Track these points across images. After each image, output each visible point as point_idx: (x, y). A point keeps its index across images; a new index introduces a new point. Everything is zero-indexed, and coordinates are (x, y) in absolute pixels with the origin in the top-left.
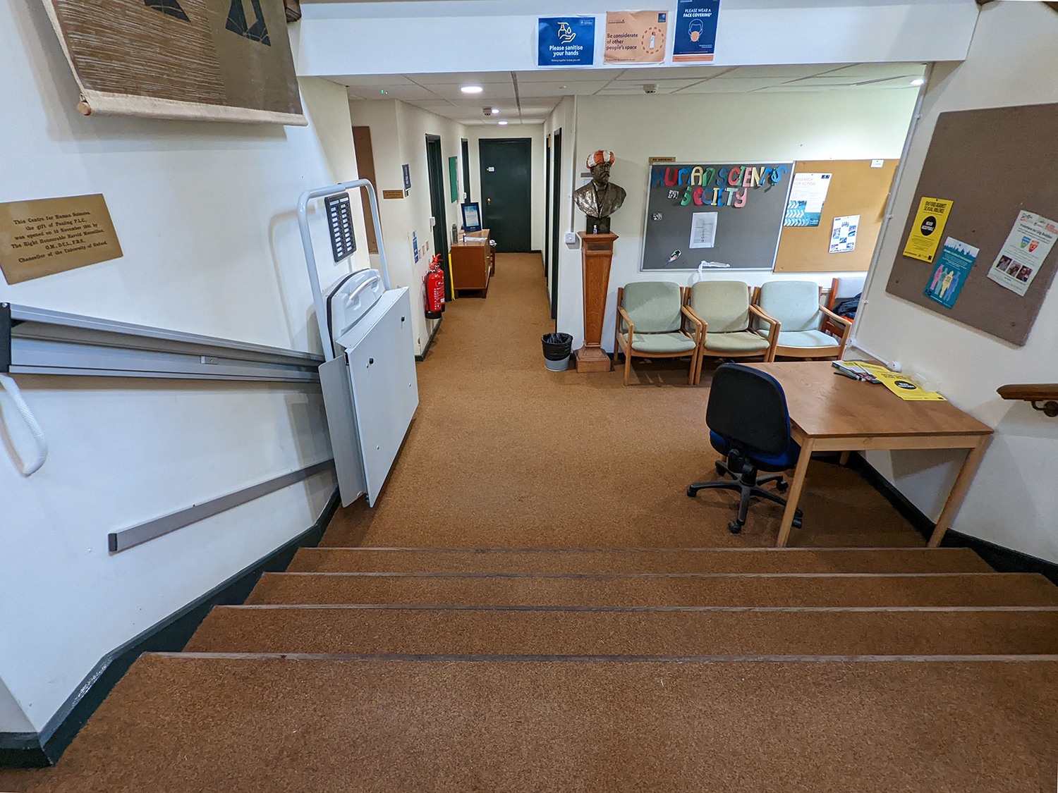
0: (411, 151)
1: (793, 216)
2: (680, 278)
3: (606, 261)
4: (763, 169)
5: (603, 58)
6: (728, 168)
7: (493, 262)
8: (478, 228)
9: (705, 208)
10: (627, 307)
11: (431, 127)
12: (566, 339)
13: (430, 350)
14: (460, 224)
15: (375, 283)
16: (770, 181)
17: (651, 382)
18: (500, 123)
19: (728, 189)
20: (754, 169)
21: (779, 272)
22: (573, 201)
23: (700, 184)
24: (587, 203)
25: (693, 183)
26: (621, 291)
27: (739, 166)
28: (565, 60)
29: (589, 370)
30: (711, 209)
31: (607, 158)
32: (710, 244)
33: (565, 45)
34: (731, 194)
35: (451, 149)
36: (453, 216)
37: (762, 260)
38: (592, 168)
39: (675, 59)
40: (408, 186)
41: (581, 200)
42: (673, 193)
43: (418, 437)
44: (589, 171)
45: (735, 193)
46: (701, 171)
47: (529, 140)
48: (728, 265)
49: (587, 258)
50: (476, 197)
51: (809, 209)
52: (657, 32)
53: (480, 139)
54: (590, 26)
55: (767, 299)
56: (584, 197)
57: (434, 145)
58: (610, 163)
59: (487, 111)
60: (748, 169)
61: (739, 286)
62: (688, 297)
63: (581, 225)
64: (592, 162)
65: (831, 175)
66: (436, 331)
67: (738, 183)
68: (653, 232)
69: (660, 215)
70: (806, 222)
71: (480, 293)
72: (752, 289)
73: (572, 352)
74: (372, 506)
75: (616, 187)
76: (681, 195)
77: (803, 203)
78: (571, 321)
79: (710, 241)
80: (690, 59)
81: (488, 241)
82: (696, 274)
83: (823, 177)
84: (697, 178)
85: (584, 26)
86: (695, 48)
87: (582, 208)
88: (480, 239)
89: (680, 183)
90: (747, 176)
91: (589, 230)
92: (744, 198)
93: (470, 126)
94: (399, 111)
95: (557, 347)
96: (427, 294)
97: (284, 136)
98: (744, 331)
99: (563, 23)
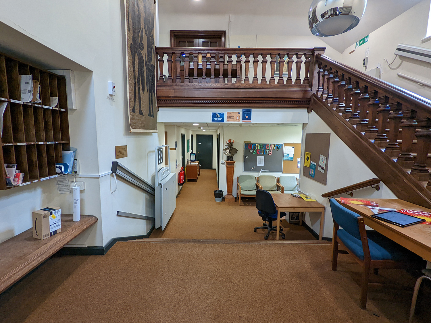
0: (178, 138)
1: (285, 158)
2: (255, 174)
3: (232, 169)
4: (275, 145)
5: (226, 121)
6: (266, 145)
7: (200, 171)
8: (195, 161)
9: (261, 155)
10: (240, 183)
11: (183, 132)
12: (222, 192)
13: (179, 195)
14: (189, 159)
15: (168, 170)
16: (278, 148)
17: (247, 205)
18: (203, 130)
19: (266, 150)
20: (273, 145)
21: (284, 173)
22: (223, 152)
23: (258, 148)
24: (227, 152)
25: (256, 148)
26: (238, 178)
27: (269, 144)
28: (218, 121)
29: (229, 201)
30: (262, 155)
31: (232, 141)
32: (263, 165)
33: (218, 118)
34: (267, 151)
35: (188, 137)
36: (188, 156)
37: (279, 170)
38: (228, 144)
39: (243, 121)
40: (176, 147)
41: (225, 152)
42: (251, 151)
43: (175, 217)
44: (227, 144)
45: (268, 151)
46: (258, 145)
47: (212, 135)
48: (269, 171)
49: (227, 167)
50: (195, 151)
51: (290, 156)
52: (238, 116)
53: (197, 135)
54: (223, 114)
55: (281, 180)
56: (226, 151)
57: (183, 136)
58: (233, 143)
59: (199, 128)
60: (271, 145)
61: (272, 177)
62: (258, 180)
63: (225, 159)
64: (228, 142)
65: (294, 147)
66: (180, 190)
67: (269, 148)
68: (246, 161)
69: (248, 157)
70: (290, 159)
71: (195, 180)
72: (277, 178)
73: (223, 196)
74: (163, 230)
75: (235, 149)
76: (253, 151)
77: (288, 154)
78: (223, 186)
79: (263, 164)
80: (246, 121)
81: (198, 164)
82: (260, 173)
83: (292, 147)
84: (257, 147)
85: (222, 114)
86: (247, 119)
87: (225, 154)
88: (196, 164)
89: (253, 148)
90: (271, 147)
91: (227, 160)
92: (271, 152)
93: (193, 131)
94: (175, 128)
95: (218, 194)
96: (179, 178)
97: (152, 135)
98: (276, 190)
99: (217, 114)
